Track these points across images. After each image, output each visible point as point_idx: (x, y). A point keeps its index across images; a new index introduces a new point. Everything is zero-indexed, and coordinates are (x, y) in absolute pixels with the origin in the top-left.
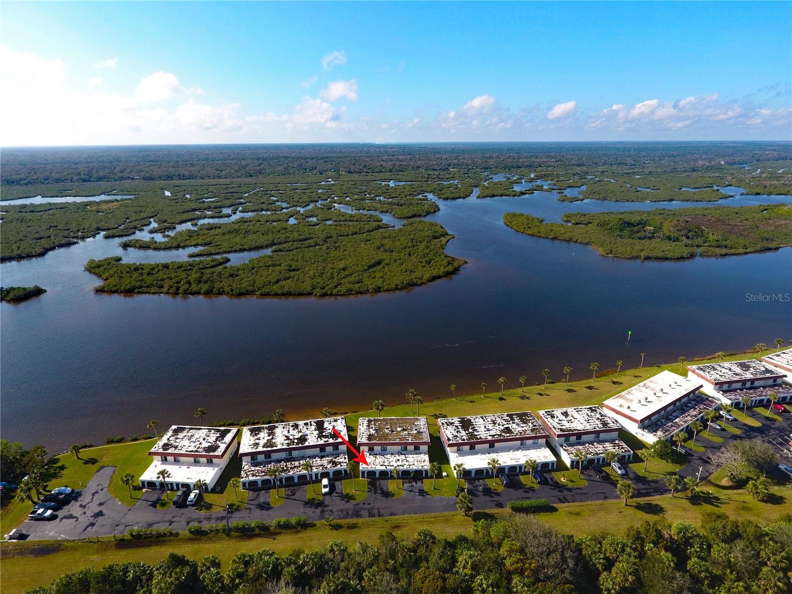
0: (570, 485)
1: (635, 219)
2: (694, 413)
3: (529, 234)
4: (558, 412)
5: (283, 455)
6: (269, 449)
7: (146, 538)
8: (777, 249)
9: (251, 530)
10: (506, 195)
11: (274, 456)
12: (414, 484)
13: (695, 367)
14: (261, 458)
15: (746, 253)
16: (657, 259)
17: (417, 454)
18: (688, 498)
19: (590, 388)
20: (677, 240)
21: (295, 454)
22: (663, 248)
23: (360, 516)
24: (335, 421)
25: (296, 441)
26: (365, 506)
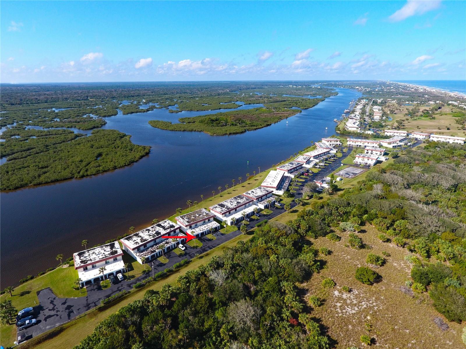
0: (268, 214)
1: (214, 118)
2: (287, 182)
3: (170, 130)
4: (250, 192)
5: (152, 243)
6: (145, 242)
7: (113, 301)
8: (271, 124)
9: (165, 274)
10: (139, 112)
11: (148, 245)
12: (217, 233)
13: (278, 167)
14: (142, 248)
15: (262, 127)
16: (234, 134)
17: (210, 222)
18: (302, 205)
19: (249, 184)
20: (236, 125)
21: (157, 241)
22: (233, 129)
23: (207, 251)
24: (165, 222)
25: (155, 235)
26: (205, 247)
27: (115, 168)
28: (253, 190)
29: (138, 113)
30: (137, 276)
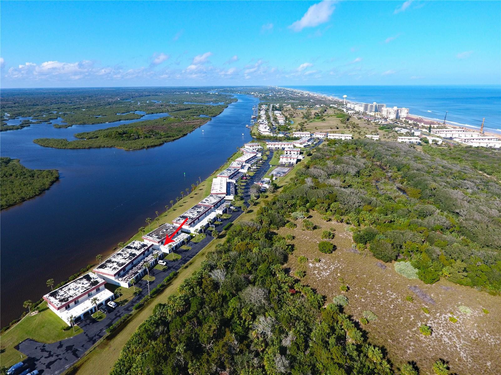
0: (229, 218)
2: (232, 187)
3: (70, 149)
4: (204, 201)
6: (124, 265)
7: (118, 327)
8: (187, 134)
9: (159, 290)
10: (10, 129)
11: (127, 269)
12: (189, 243)
13: (218, 175)
14: (122, 273)
15: (180, 138)
17: (179, 235)
19: (196, 194)
20: (150, 137)
21: (135, 262)
22: (149, 142)
23: (188, 260)
24: (134, 243)
25: (131, 257)
26: (185, 257)
27: (23, 200)
28: (206, 199)
29: (8, 131)
30: (130, 300)
